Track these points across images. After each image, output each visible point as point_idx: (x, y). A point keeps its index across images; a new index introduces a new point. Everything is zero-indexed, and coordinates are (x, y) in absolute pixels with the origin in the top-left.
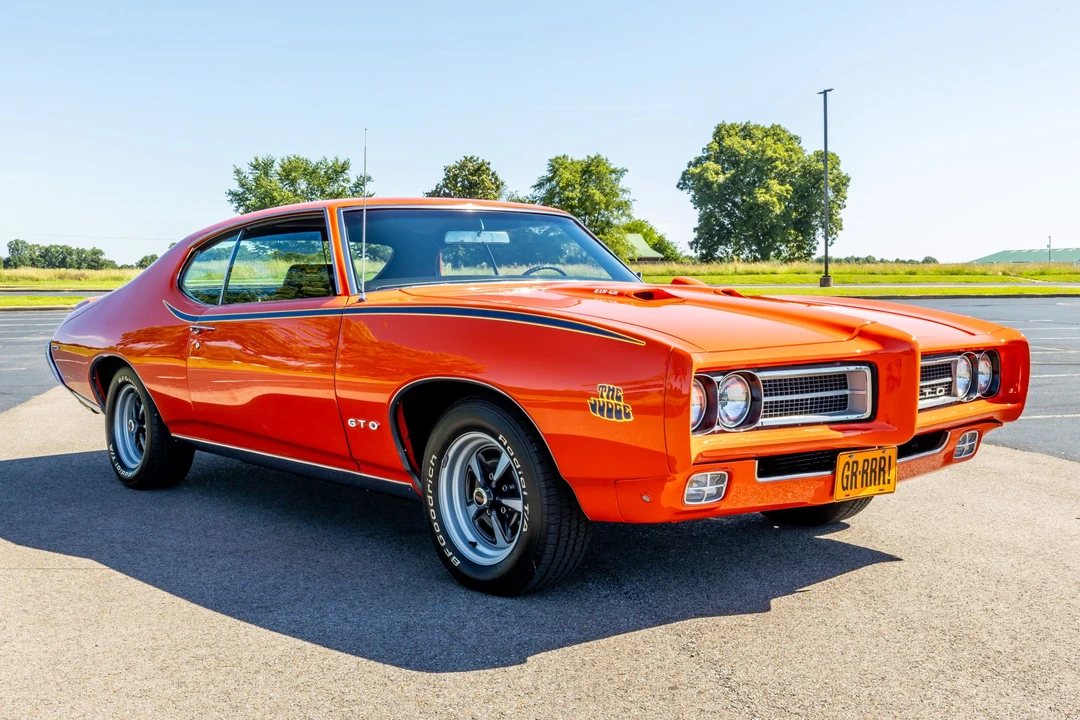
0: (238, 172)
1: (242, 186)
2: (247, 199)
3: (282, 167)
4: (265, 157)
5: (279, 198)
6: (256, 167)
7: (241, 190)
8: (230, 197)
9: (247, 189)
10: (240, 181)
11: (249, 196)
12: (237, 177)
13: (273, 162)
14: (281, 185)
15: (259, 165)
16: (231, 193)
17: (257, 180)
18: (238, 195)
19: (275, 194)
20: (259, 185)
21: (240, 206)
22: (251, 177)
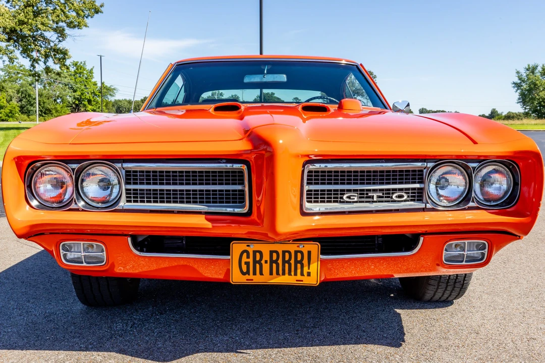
0: (518, 73)
1: (520, 79)
2: (522, 86)
3: (542, 68)
4: (533, 64)
5: (539, 85)
6: (528, 70)
7: (519, 81)
8: (513, 85)
9: (523, 81)
10: (518, 77)
11: (523, 84)
12: (517, 75)
13: (537, 66)
14: (541, 78)
15: (530, 68)
16: (514, 83)
17: (527, 75)
18: (518, 84)
19: (538, 82)
20: (528, 79)
21: (518, 89)
22: (525, 75)
